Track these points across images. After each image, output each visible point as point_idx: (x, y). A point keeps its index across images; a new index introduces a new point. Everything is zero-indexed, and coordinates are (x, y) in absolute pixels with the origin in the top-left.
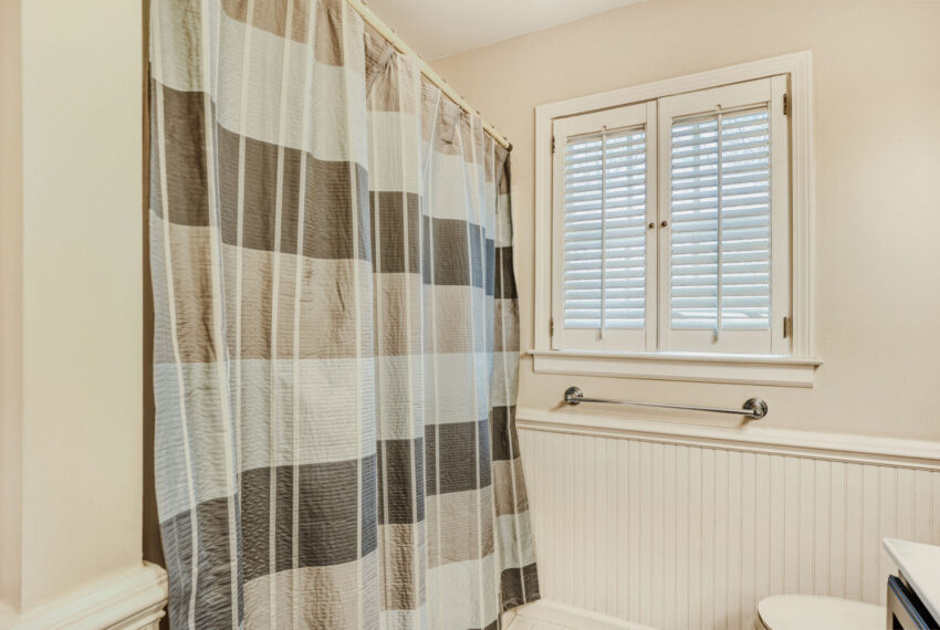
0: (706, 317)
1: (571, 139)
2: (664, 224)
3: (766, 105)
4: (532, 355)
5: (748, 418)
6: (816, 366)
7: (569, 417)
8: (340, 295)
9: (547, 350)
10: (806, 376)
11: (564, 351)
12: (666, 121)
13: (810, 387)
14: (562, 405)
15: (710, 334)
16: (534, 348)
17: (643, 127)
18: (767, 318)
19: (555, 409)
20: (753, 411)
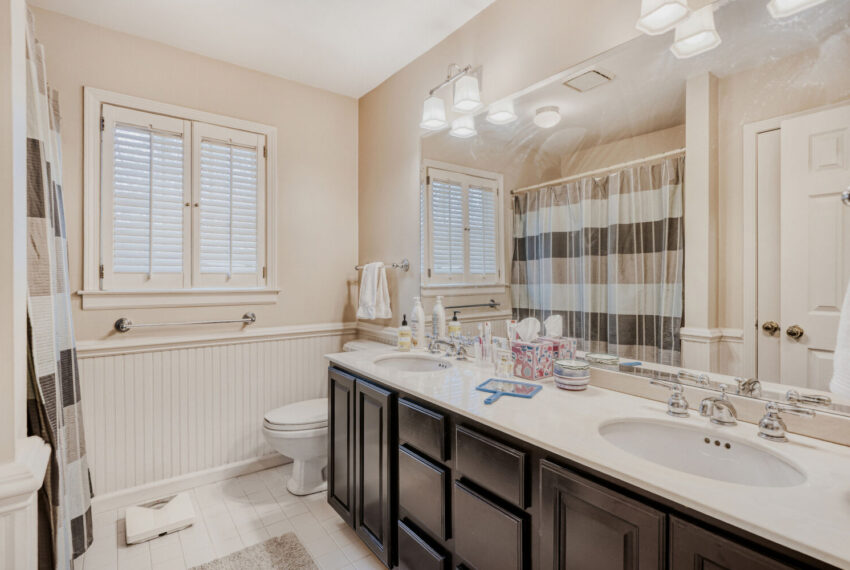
0: (222, 266)
1: (119, 125)
2: (196, 205)
3: (255, 149)
4: (81, 296)
5: (246, 324)
6: (277, 293)
7: (119, 341)
8: (35, 246)
9: (96, 290)
10: (273, 298)
11: (110, 291)
12: (197, 139)
13: (274, 303)
14: (111, 334)
15: (224, 277)
16: (82, 289)
17: (181, 136)
18: (255, 268)
19: (104, 339)
20: (248, 320)
